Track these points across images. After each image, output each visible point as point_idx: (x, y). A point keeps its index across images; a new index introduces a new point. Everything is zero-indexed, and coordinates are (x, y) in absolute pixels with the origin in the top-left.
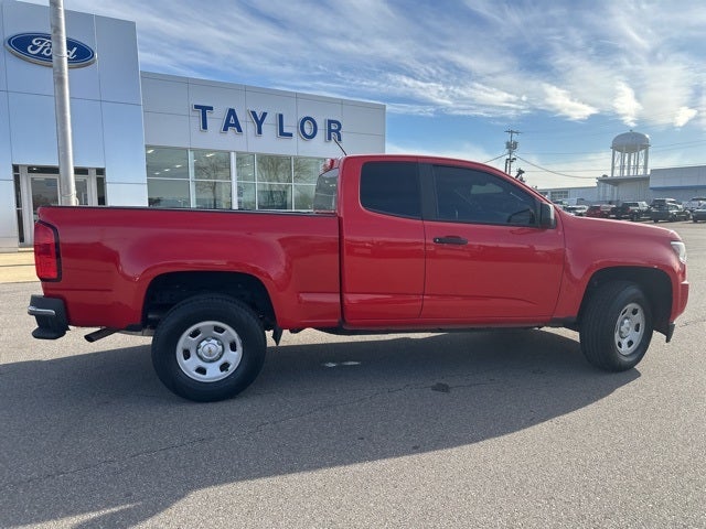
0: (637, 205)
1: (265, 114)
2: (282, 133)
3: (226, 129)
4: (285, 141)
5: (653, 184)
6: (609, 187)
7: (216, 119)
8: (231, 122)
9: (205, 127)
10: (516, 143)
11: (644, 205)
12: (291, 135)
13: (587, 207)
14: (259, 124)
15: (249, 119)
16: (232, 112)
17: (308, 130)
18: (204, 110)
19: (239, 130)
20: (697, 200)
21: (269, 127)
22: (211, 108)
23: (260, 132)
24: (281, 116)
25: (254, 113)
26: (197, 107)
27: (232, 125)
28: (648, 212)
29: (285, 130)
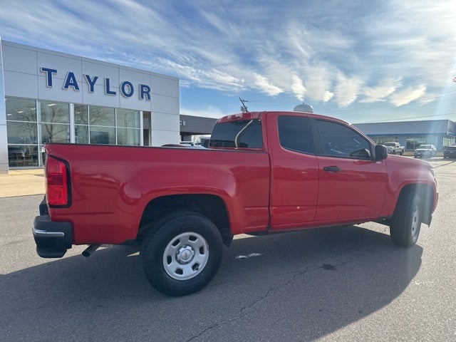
1: (96, 78)
2: (109, 92)
3: (66, 87)
4: (110, 97)
7: (59, 80)
8: (71, 82)
9: (50, 84)
12: (114, 93)
14: (92, 84)
15: (84, 80)
16: (71, 75)
17: (127, 91)
18: (50, 72)
19: (77, 88)
21: (99, 87)
22: (55, 71)
23: (92, 90)
24: (108, 80)
25: (88, 77)
26: (44, 69)
27: (71, 84)
29: (111, 90)
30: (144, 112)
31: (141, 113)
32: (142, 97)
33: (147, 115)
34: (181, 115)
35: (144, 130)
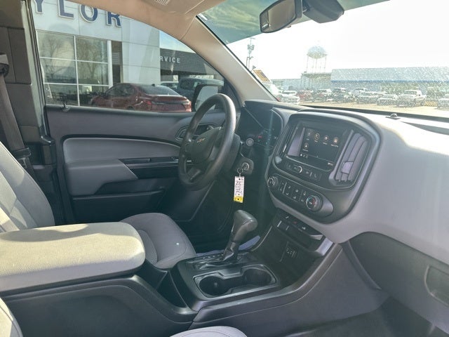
0: (325, 91)
4: (65, 21)
5: (333, 78)
6: (307, 79)
10: (253, 46)
11: (329, 91)
12: (72, 15)
13: (296, 92)
17: (89, 14)
20: (358, 89)
21: (49, 5)
23: (40, 10)
28: (331, 96)
29: (66, 10)
30: (112, 42)
31: (109, 44)
32: (110, 22)
33: (117, 47)
34: (161, 49)
35: (113, 66)
